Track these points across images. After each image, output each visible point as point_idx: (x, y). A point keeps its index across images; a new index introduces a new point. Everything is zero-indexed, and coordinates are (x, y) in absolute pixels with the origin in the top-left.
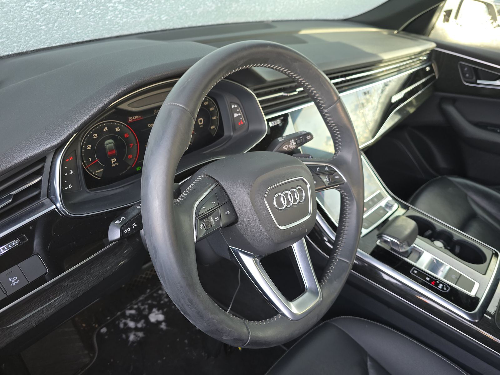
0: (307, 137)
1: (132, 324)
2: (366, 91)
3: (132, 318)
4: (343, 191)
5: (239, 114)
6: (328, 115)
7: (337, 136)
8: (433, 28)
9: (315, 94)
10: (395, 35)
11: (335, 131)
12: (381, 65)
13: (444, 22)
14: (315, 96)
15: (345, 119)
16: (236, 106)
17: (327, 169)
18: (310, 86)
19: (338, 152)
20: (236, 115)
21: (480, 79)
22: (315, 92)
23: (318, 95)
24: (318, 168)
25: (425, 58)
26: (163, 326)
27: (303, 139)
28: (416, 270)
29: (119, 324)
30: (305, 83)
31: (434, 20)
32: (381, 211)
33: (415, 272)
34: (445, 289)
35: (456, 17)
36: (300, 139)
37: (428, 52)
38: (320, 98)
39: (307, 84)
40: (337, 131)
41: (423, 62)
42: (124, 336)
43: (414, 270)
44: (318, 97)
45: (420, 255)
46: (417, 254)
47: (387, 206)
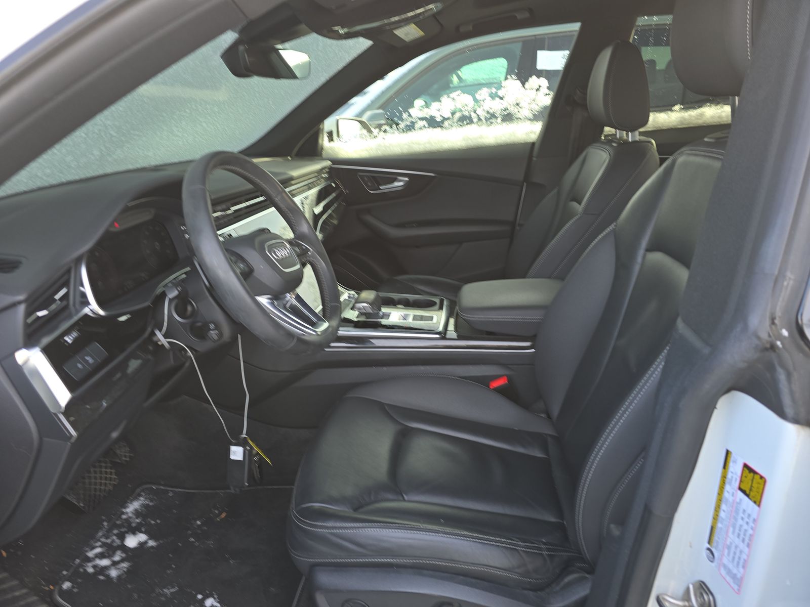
1: (105, 562)
3: (101, 556)
4: (312, 259)
6: (279, 202)
8: (323, 148)
9: (266, 188)
10: (291, 160)
12: (293, 182)
13: (329, 142)
14: (266, 190)
15: (292, 205)
17: (294, 242)
19: (297, 231)
21: (381, 185)
23: (268, 189)
25: (326, 175)
26: (151, 543)
29: (85, 570)
31: (320, 141)
32: (347, 302)
35: (338, 136)
37: (327, 170)
40: (290, 215)
41: (326, 179)
42: (101, 577)
45: (389, 316)
46: (387, 316)
47: (349, 297)
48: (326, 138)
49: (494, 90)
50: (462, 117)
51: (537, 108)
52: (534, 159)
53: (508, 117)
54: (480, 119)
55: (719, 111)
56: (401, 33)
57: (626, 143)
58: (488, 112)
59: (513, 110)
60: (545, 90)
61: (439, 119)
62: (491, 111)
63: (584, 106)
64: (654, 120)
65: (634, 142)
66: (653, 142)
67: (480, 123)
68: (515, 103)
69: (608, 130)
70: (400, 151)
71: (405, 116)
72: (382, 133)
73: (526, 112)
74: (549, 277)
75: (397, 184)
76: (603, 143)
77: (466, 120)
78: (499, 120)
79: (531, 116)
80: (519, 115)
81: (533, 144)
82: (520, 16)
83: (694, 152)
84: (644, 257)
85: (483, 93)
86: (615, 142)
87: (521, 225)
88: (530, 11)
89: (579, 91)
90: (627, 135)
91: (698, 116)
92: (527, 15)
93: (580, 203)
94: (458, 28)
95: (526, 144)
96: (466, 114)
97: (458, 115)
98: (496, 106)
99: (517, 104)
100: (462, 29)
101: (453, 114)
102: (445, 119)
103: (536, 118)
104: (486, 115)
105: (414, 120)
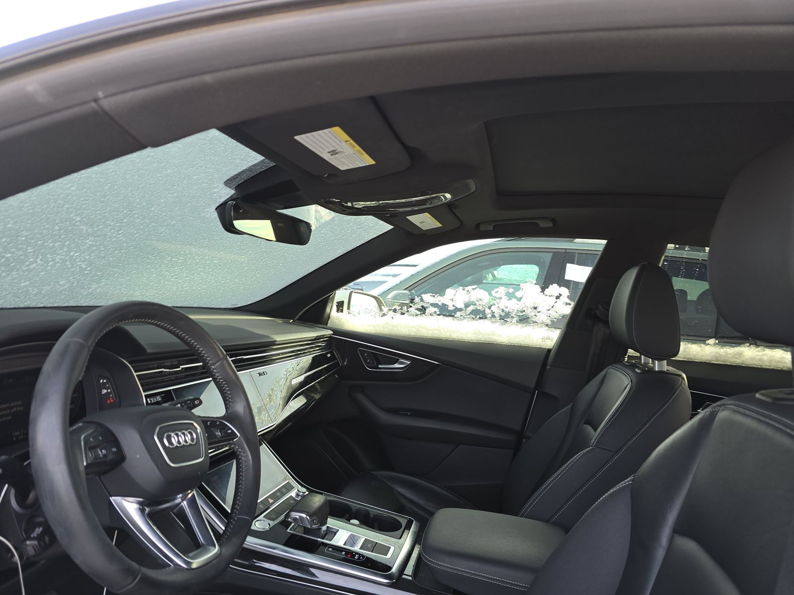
0: (196, 402)
2: (261, 371)
4: (237, 447)
5: (109, 391)
6: (215, 371)
7: (226, 393)
8: (329, 317)
9: (202, 351)
10: (291, 323)
11: (222, 385)
12: (276, 347)
13: (338, 312)
14: (202, 353)
16: (105, 381)
17: (218, 423)
18: (196, 344)
19: (229, 409)
20: (104, 391)
21: (380, 363)
22: (201, 349)
23: (204, 352)
24: (209, 423)
25: (324, 344)
27: (191, 404)
28: (331, 548)
30: (191, 340)
31: (328, 310)
32: (292, 502)
33: (330, 549)
34: (361, 558)
35: (349, 308)
36: (187, 404)
37: (325, 339)
38: (206, 355)
39: (193, 341)
40: (226, 387)
41: (323, 348)
43: (329, 548)
44: (204, 354)
45: (335, 533)
46: (332, 533)
47: (297, 495)
48: (335, 308)
49: (511, 290)
50: (475, 310)
51: (554, 315)
52: (548, 367)
53: (524, 319)
54: (493, 316)
55: (760, 354)
56: (415, 219)
57: (651, 371)
58: (503, 311)
59: (530, 313)
60: (564, 299)
61: (451, 308)
62: (507, 310)
63: (606, 322)
64: (685, 350)
65: (661, 372)
66: (684, 376)
67: (493, 320)
68: (532, 305)
69: (631, 352)
70: (407, 333)
71: (417, 299)
72: (391, 312)
73: (543, 317)
74: (547, 521)
75: (396, 366)
76: (626, 366)
77: (479, 314)
78: (514, 320)
79: (549, 322)
80: (535, 319)
81: (549, 351)
82: (542, 224)
83: (742, 410)
84: (671, 541)
85: (501, 291)
86: (638, 367)
87: (528, 438)
88: (554, 221)
89: (601, 305)
90: (653, 363)
91: (735, 354)
92: (550, 224)
93: (595, 430)
94: (478, 225)
95: (540, 349)
96: (480, 308)
97: (471, 308)
98: (512, 306)
99: (535, 308)
100: (483, 228)
101: (467, 305)
102: (457, 310)
103: (553, 325)
104: (500, 312)
105: (425, 305)
